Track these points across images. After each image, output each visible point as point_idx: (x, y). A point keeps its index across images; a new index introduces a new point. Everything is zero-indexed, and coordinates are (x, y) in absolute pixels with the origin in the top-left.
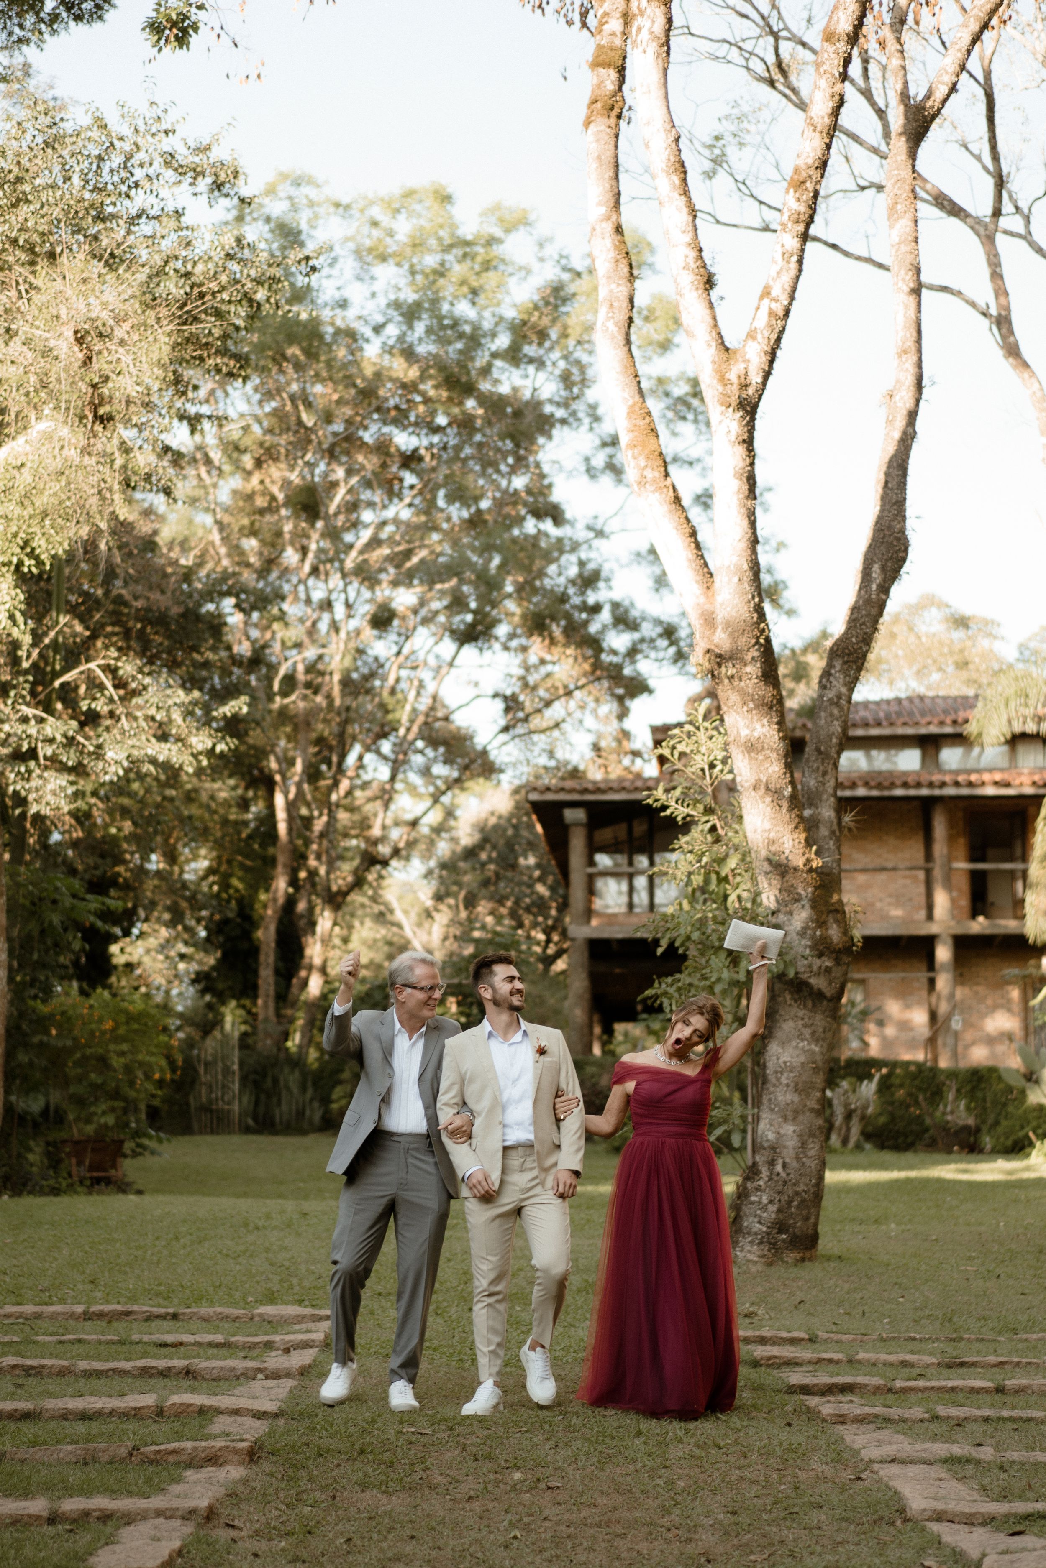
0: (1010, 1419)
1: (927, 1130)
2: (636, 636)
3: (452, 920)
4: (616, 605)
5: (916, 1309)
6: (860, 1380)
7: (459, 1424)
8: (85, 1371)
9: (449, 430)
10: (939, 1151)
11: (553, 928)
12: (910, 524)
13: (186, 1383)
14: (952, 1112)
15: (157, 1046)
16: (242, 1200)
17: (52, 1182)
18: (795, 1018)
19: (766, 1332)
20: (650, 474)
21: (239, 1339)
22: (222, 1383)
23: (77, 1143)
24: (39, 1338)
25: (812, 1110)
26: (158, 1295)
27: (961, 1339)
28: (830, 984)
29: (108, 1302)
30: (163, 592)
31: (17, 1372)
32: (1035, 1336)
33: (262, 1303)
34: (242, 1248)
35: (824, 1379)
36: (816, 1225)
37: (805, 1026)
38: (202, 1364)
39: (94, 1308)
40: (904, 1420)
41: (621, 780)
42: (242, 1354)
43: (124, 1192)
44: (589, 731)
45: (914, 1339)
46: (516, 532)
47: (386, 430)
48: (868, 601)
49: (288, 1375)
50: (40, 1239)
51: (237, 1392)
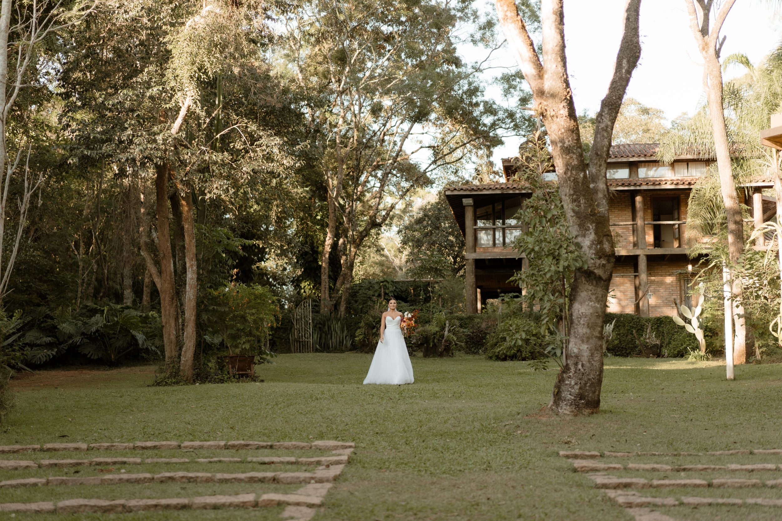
0: (723, 504)
1: (636, 347)
2: (496, 117)
3: (411, 253)
4: (486, 103)
5: (653, 438)
6: (634, 480)
7: (420, 511)
8: (220, 480)
9: (407, 24)
10: (643, 357)
11: (457, 256)
12: (641, 39)
13: (273, 486)
14: (649, 338)
15: (269, 310)
16: (311, 384)
17: (220, 376)
18: (587, 290)
19: (577, 452)
20: (509, 14)
21: (303, 459)
22: (291, 486)
23: (232, 357)
24: (199, 460)
25: (596, 337)
26: (264, 434)
27: (680, 455)
28: (605, 273)
29: (238, 439)
30: (272, 97)
31: (184, 480)
32: (718, 453)
33: (316, 439)
34: (309, 409)
35: (615, 480)
36: (599, 395)
37: (592, 294)
38: (282, 475)
39: (231, 443)
40: (664, 505)
41: (489, 185)
42: (304, 468)
43: (255, 381)
44: (474, 163)
45: (655, 455)
46: (438, 70)
47: (377, 24)
48: (621, 78)
49: (328, 481)
50: (210, 406)
51: (299, 492)
